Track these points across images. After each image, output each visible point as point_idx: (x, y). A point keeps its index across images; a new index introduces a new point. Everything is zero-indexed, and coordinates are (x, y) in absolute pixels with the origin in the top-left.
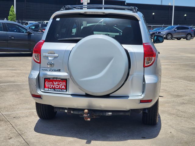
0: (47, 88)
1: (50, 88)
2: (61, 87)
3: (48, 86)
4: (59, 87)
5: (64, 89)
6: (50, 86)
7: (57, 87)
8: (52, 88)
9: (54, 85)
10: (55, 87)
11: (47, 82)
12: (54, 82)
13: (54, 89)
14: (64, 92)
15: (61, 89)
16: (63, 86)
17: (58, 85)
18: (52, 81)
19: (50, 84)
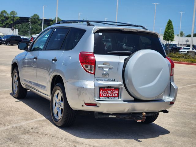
0: (102, 97)
1: (105, 97)
2: (114, 95)
3: (103, 95)
4: (113, 95)
5: (117, 97)
6: (105, 95)
7: (111, 95)
8: (107, 96)
9: (108, 94)
10: (109, 95)
11: (102, 91)
12: (108, 91)
13: (108, 97)
14: (117, 99)
15: (114, 97)
16: (116, 94)
17: (111, 93)
18: (106, 90)
19: (104, 93)
